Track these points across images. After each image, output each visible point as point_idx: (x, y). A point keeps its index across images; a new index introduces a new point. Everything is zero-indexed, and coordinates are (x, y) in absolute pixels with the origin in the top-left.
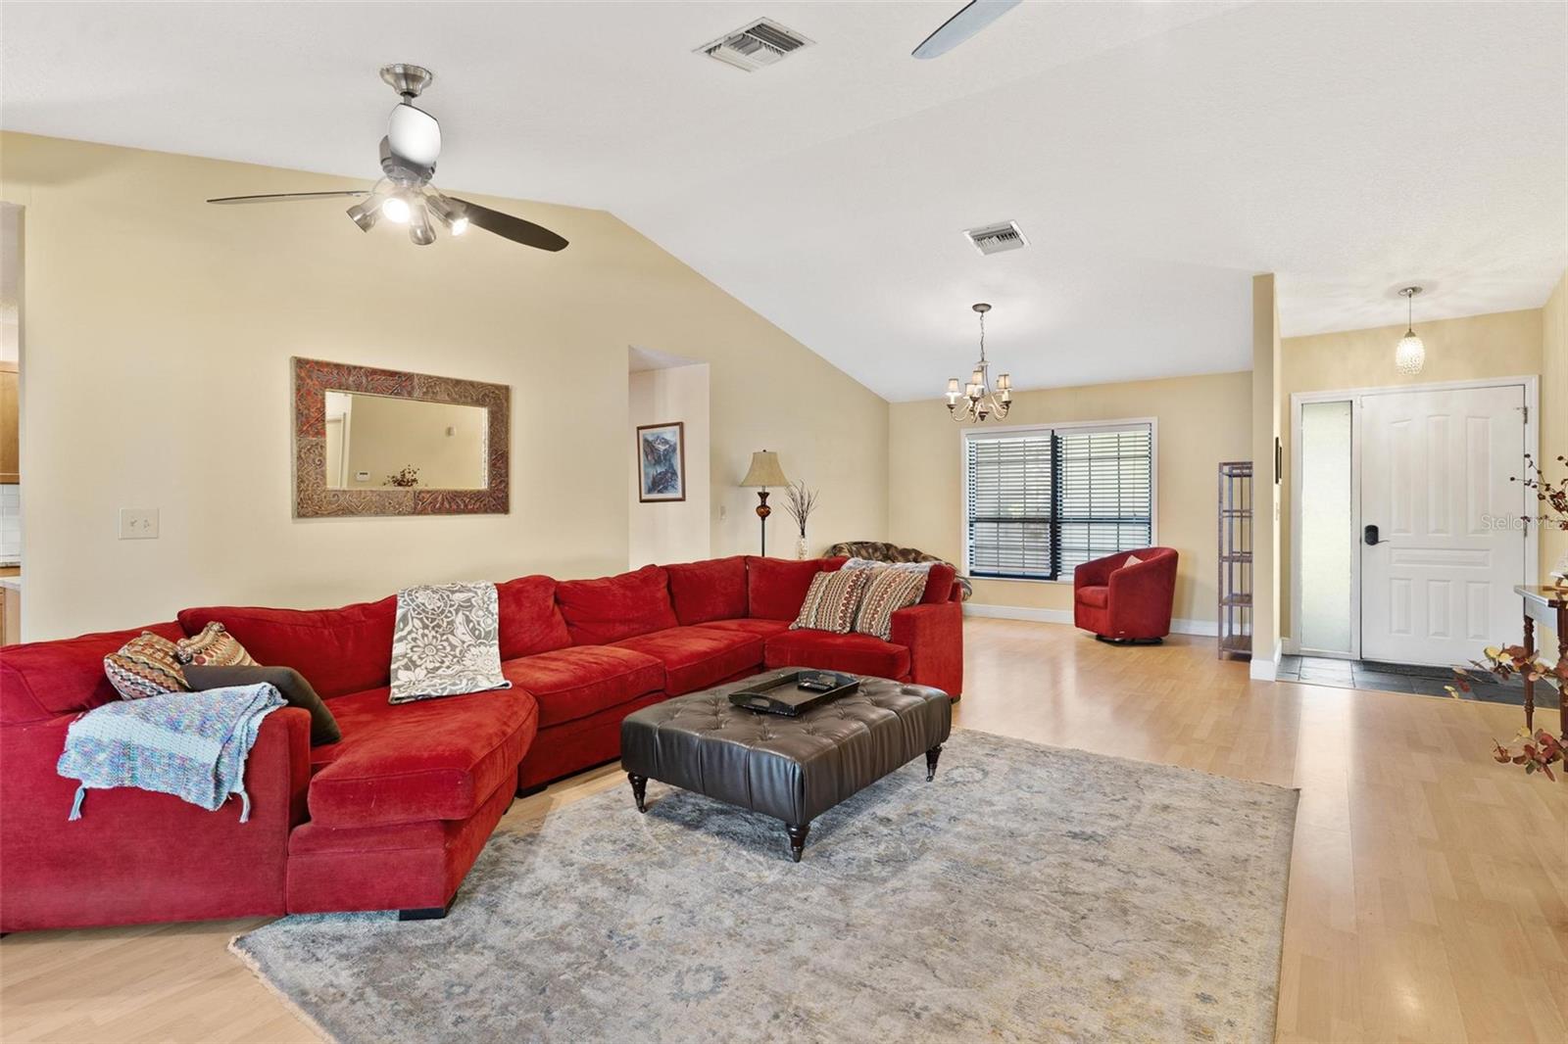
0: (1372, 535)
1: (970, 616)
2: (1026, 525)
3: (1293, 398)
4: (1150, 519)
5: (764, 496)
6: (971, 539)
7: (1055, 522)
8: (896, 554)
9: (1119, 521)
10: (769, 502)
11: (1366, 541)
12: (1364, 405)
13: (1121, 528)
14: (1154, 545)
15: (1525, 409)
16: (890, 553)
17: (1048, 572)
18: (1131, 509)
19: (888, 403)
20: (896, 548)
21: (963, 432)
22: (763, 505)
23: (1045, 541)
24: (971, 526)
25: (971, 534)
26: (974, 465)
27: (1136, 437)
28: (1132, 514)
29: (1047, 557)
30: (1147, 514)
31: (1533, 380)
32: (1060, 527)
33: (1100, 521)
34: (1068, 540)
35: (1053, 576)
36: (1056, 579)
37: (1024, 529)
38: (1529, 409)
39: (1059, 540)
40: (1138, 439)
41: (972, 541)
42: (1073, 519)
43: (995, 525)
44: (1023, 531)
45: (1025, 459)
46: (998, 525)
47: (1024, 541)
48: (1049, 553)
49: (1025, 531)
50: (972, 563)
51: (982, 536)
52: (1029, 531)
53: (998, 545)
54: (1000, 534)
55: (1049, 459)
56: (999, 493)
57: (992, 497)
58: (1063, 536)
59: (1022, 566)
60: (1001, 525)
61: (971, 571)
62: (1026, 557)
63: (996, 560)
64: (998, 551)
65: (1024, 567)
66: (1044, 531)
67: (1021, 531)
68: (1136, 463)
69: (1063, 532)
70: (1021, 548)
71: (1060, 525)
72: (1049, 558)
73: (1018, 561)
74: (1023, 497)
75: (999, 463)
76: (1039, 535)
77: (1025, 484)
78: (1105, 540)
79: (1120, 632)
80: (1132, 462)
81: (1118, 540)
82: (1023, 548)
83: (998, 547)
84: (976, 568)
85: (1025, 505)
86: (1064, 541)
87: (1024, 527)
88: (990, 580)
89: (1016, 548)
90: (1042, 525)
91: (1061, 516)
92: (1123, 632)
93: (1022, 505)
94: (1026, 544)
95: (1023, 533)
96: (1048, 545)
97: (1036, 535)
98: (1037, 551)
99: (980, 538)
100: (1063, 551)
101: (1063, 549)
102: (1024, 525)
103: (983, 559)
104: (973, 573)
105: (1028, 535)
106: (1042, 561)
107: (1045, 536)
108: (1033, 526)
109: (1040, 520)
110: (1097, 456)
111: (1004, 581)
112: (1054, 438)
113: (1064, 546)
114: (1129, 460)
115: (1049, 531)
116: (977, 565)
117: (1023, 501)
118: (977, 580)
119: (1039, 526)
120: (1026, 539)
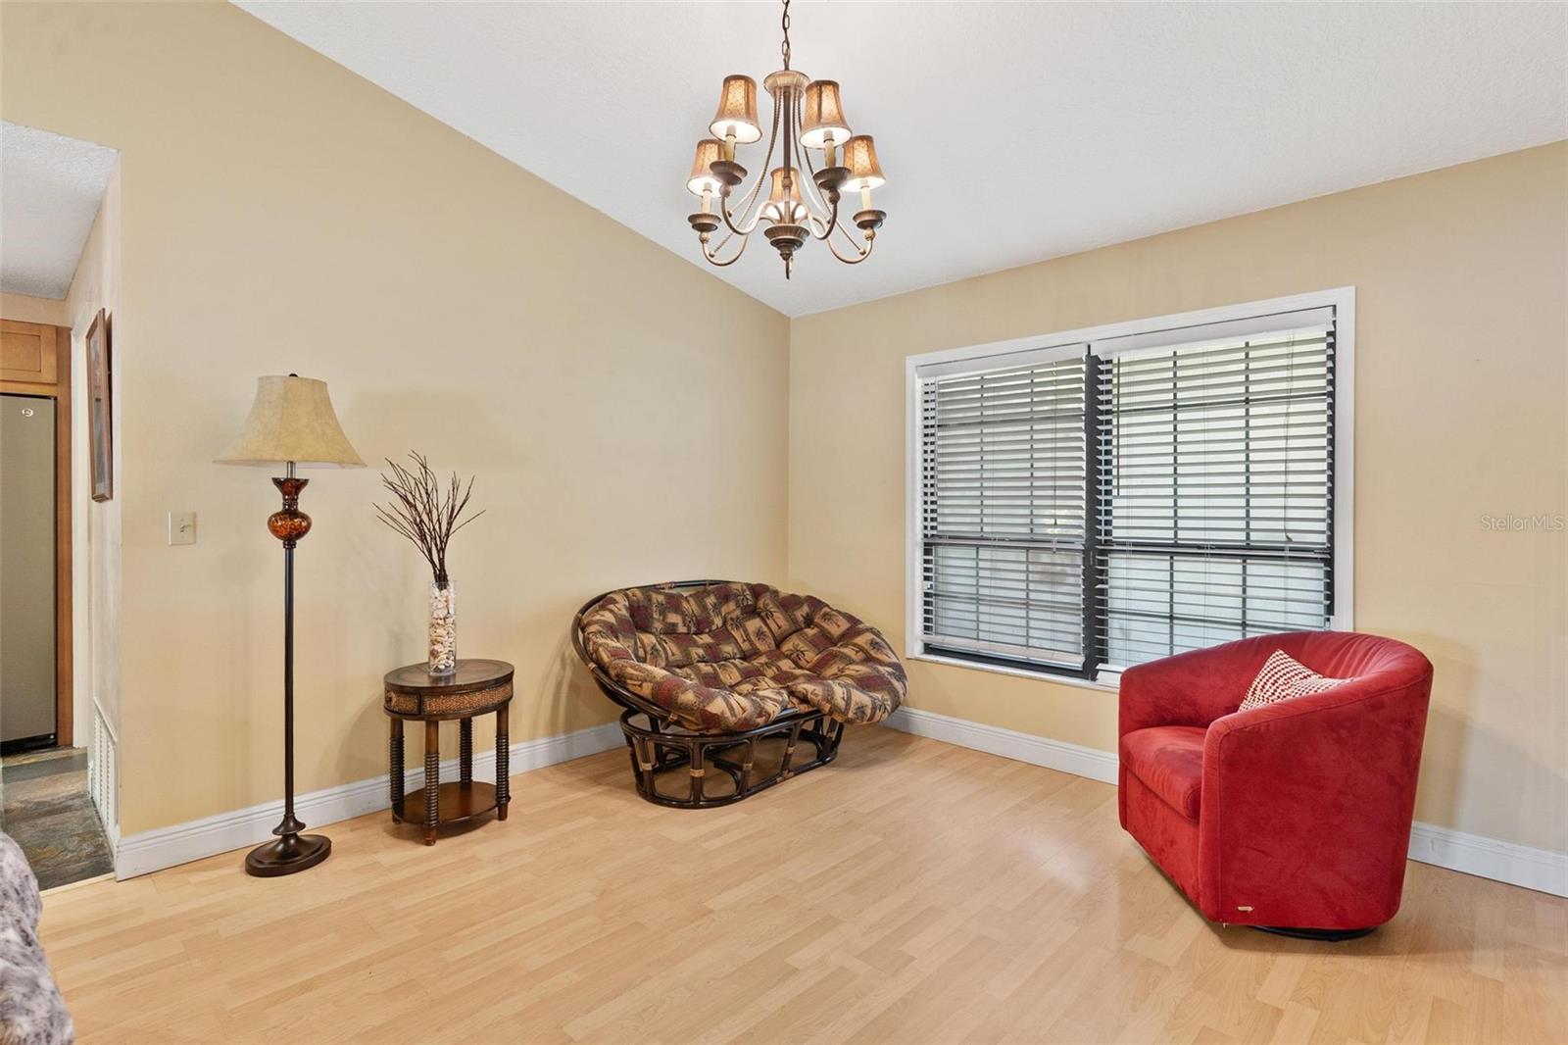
1: (921, 738)
2: (1032, 556)
4: (1331, 550)
5: (291, 488)
6: (927, 578)
7: (1097, 551)
8: (772, 607)
9: (1246, 552)
10: (305, 503)
13: (1250, 569)
14: (1342, 623)
16: (761, 604)
17: (1077, 662)
18: (1280, 525)
19: (789, 318)
20: (776, 592)
21: (911, 362)
22: (290, 512)
23: (1073, 591)
24: (927, 552)
25: (926, 570)
26: (930, 429)
27: (1293, 343)
28: (1282, 537)
29: (1073, 626)
30: (1323, 538)
32: (1104, 563)
33: (1198, 550)
34: (1122, 593)
35: (1088, 672)
36: (1094, 679)
37: (1028, 562)
39: (1103, 592)
40: (1297, 349)
41: (929, 583)
42: (1135, 544)
43: (972, 553)
44: (1027, 567)
45: (1032, 411)
46: (977, 552)
47: (1028, 590)
48: (1079, 619)
49: (1031, 568)
50: (927, 628)
51: (948, 575)
52: (1039, 568)
53: (977, 594)
54: (982, 573)
55: (1080, 409)
56: (982, 486)
57: (968, 493)
58: (1112, 582)
59: (1025, 643)
60: (984, 554)
61: (925, 644)
62: (1032, 623)
63: (973, 625)
64: (978, 608)
65: (1028, 646)
66: (1069, 570)
67: (1023, 567)
68: (1293, 408)
69: (1112, 573)
70: (1023, 604)
71: (1105, 558)
72: (1079, 629)
73: (1017, 631)
74: (1028, 493)
75: (982, 423)
76: (1058, 579)
77: (1032, 466)
78: (1212, 600)
79: (1240, 908)
80: (1285, 407)
81: (1244, 600)
82: (1027, 604)
83: (978, 599)
84: (935, 640)
85: (1032, 511)
86: (1113, 593)
87: (1030, 560)
88: (961, 667)
89: (1012, 603)
90: (1063, 557)
91: (1107, 538)
92: (1250, 909)
93: (1027, 512)
94: (1033, 596)
95: (1027, 571)
96: (1079, 600)
97: (1053, 578)
98: (1054, 612)
99: (944, 577)
100: (1110, 615)
101: (1111, 612)
102: (1030, 555)
103: (949, 622)
104: (929, 649)
105: (1036, 577)
106: (1071, 638)
107: (1071, 580)
108: (1045, 558)
109: (1062, 546)
110: (1204, 398)
111: (992, 672)
112: (1093, 362)
113: (1113, 604)
114: (1289, 403)
115: (1080, 571)
116: (936, 633)
117: (1028, 502)
118: (937, 663)
119: (1058, 558)
120: (1032, 586)
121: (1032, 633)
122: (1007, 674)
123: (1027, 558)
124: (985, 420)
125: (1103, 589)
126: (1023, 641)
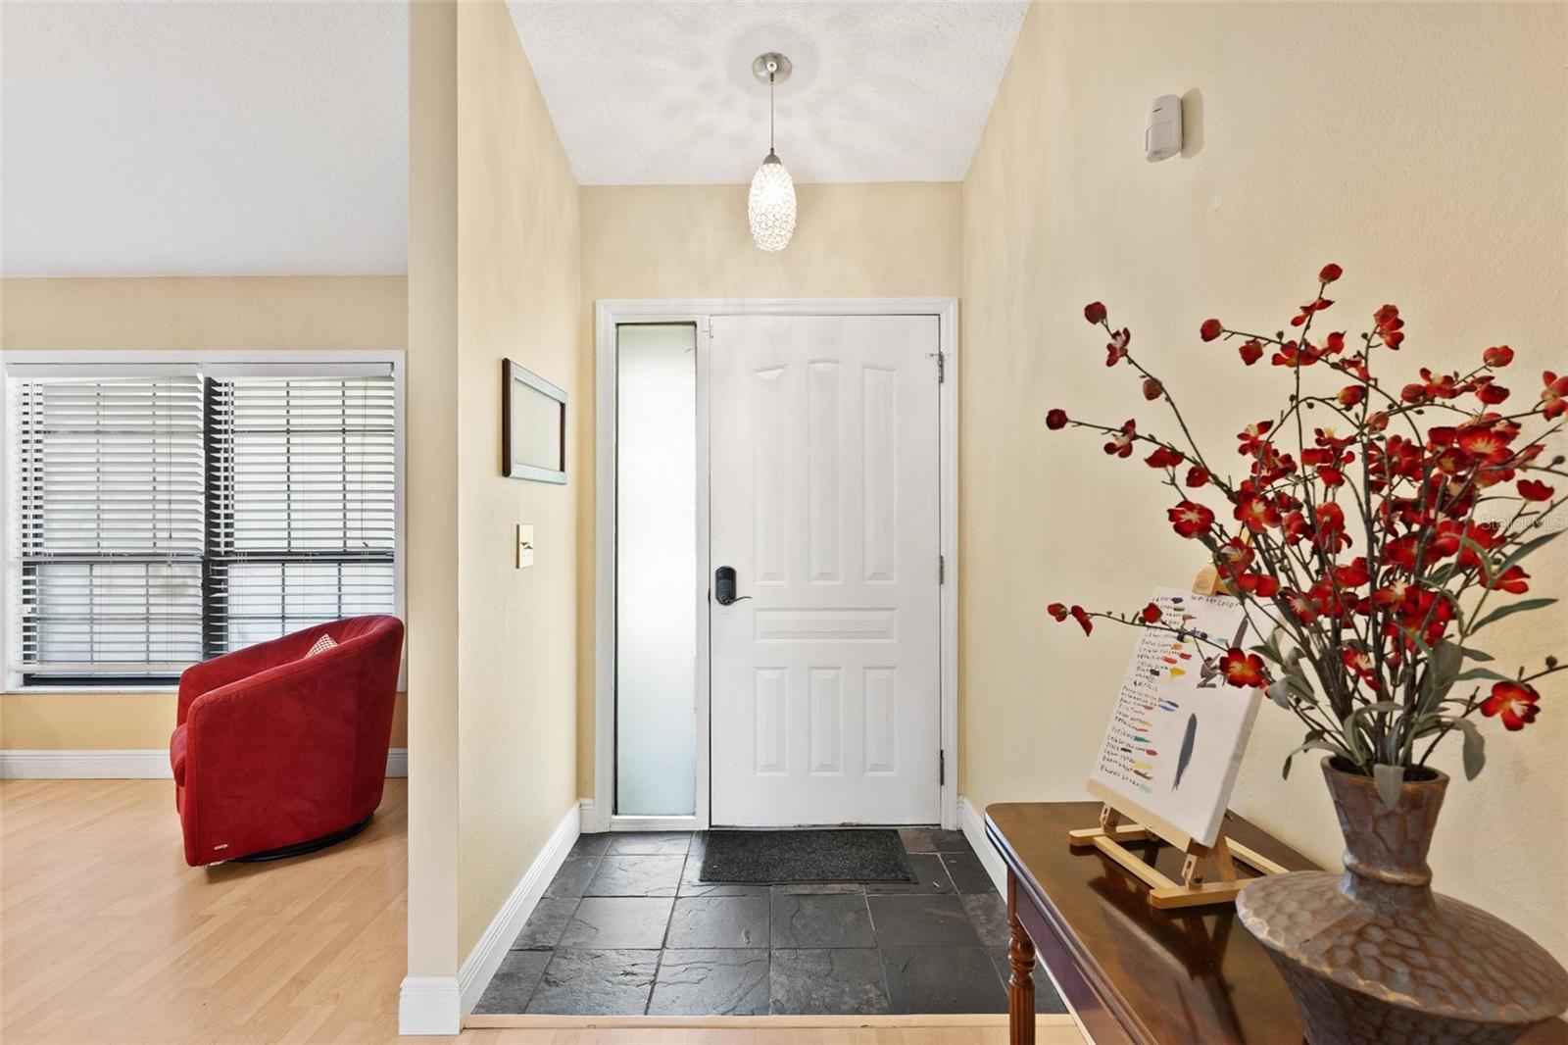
0: (726, 584)
1: (14, 780)
2: (152, 570)
3: (601, 311)
4: (395, 554)
6: (26, 601)
7: (214, 561)
9: (342, 558)
11: (718, 598)
12: (714, 333)
13: (344, 571)
15: (941, 357)
18: (360, 534)
23: (192, 603)
24: (26, 572)
25: (27, 591)
26: (33, 435)
28: (362, 544)
30: (391, 544)
31: (951, 306)
32: (223, 573)
33: (304, 558)
37: (147, 576)
38: (945, 357)
39: (222, 600)
41: (29, 607)
42: (249, 554)
43: (85, 570)
44: (147, 581)
45: (154, 425)
46: (91, 569)
47: (148, 605)
48: (199, 629)
49: (152, 582)
50: (26, 657)
51: (55, 595)
52: (160, 582)
53: (91, 613)
54: (96, 591)
55: (196, 426)
56: (98, 500)
57: (81, 507)
58: (231, 590)
59: (145, 659)
60: (98, 570)
61: (25, 675)
62: (153, 638)
63: (87, 647)
64: (92, 627)
65: (148, 661)
66: (190, 582)
67: (143, 582)
68: (367, 440)
69: (231, 582)
70: (143, 619)
71: (225, 568)
72: (199, 638)
73: (137, 647)
74: (150, 507)
75: (98, 432)
76: (178, 591)
77: (154, 479)
78: (308, 599)
79: (216, 848)
80: (360, 438)
81: (340, 597)
82: (147, 619)
83: (92, 619)
84: (34, 668)
85: (154, 525)
86: (232, 600)
87: (150, 574)
88: (64, 693)
89: (131, 619)
90: (185, 569)
91: (228, 549)
92: (226, 846)
93: (150, 526)
94: (153, 610)
95: (147, 585)
96: (199, 611)
97: (172, 590)
98: (171, 624)
99: (53, 598)
100: (230, 621)
101: (231, 618)
102: (150, 569)
103: (55, 647)
104: (30, 680)
105: (157, 591)
106: (192, 647)
107: (192, 591)
108: (164, 570)
109: (182, 558)
110: (302, 425)
111: (101, 693)
112: (210, 383)
113: (232, 611)
114: (364, 435)
115: (199, 582)
116: (42, 661)
117: (150, 516)
118: (35, 694)
119: (178, 570)
120: (152, 600)
121: (152, 647)
122: (118, 693)
123: (147, 572)
124: (101, 430)
125: (222, 598)
126: (143, 657)
